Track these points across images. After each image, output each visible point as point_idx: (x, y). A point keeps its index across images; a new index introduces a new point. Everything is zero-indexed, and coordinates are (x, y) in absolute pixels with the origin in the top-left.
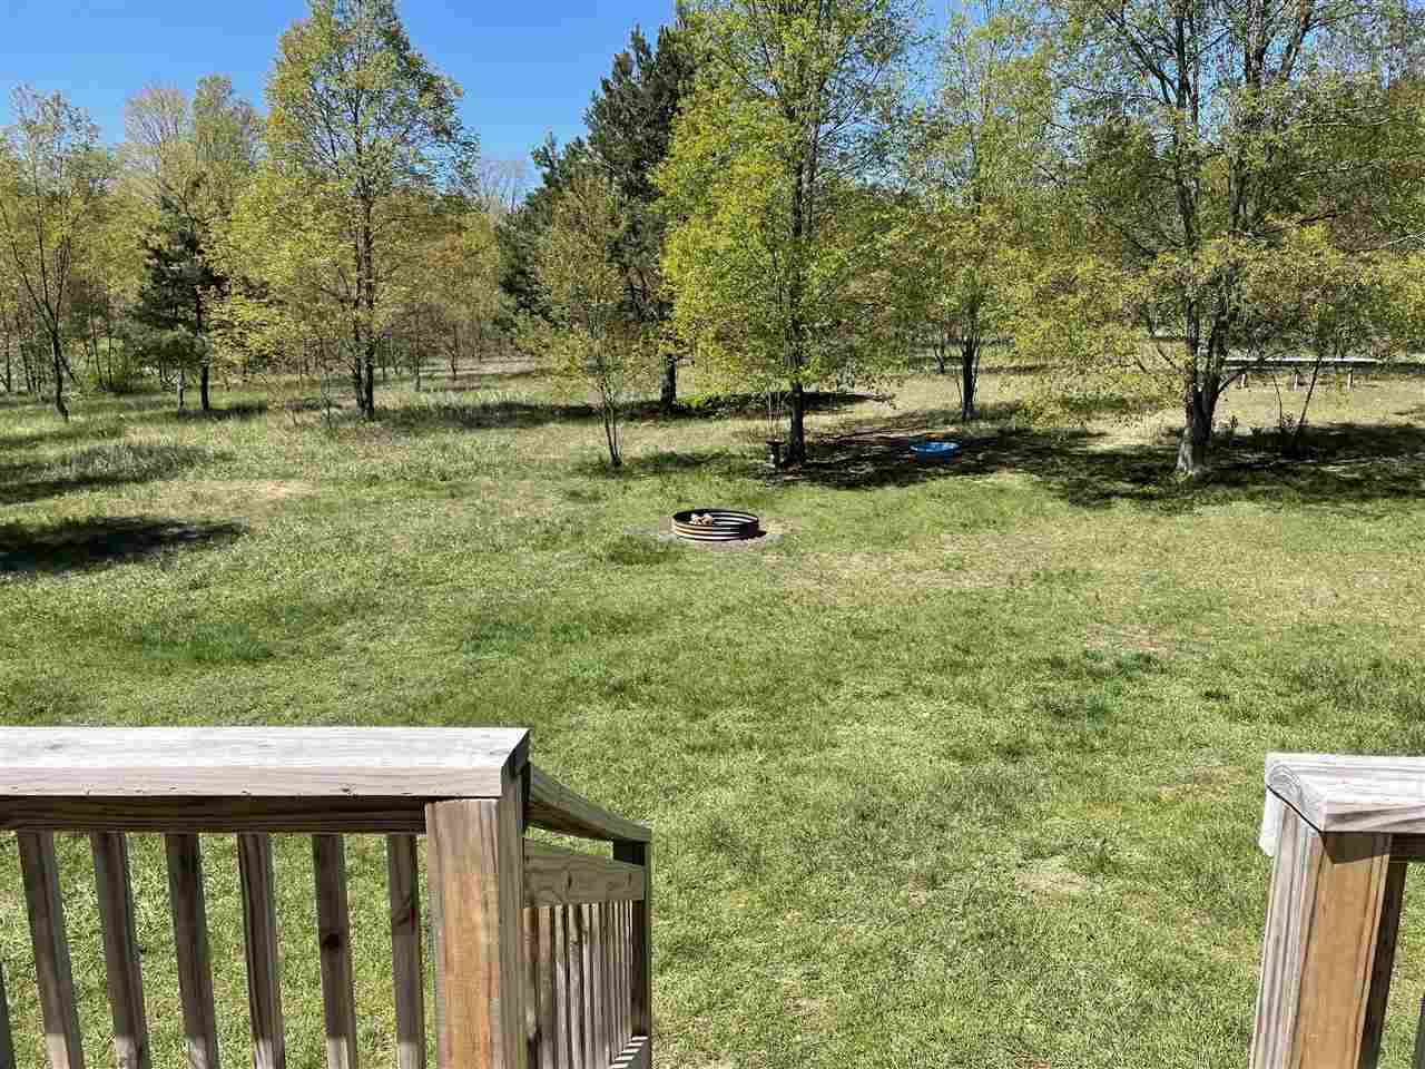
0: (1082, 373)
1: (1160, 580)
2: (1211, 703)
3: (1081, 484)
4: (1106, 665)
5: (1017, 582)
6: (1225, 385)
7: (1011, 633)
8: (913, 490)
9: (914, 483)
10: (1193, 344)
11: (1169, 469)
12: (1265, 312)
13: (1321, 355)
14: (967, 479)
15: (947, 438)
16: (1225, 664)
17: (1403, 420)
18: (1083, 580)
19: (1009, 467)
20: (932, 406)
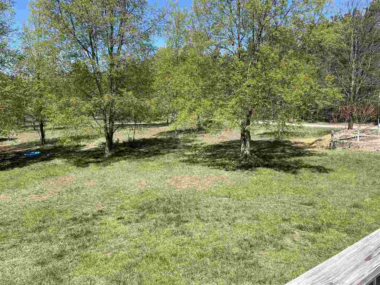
0: (76, 129)
1: (103, 186)
2: (120, 221)
3: (80, 160)
4: (89, 216)
5: (61, 194)
6: (115, 131)
7: (60, 212)
8: (25, 168)
9: (26, 166)
10: (105, 121)
11: (103, 154)
12: (121, 112)
13: (136, 122)
14: (43, 163)
15: (37, 150)
16: (122, 208)
17: (155, 137)
18: (82, 190)
19: (57, 157)
20: (31, 141)
